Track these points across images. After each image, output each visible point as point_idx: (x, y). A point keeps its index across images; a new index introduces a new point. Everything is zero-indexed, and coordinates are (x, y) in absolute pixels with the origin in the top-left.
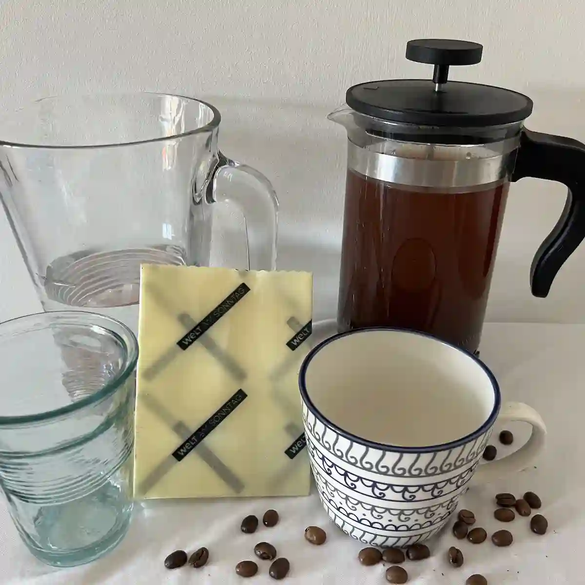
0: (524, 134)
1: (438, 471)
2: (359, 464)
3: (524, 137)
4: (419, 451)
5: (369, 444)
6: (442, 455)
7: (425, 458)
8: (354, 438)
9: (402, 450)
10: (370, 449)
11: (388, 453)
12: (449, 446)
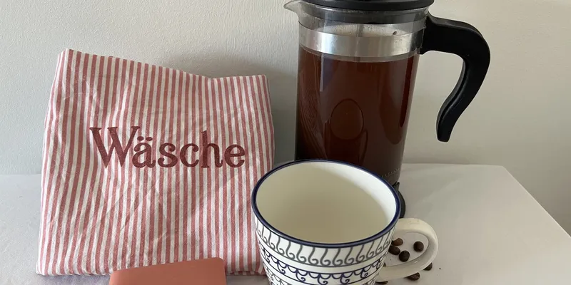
0: (428, 18)
1: (355, 262)
2: (296, 259)
3: (429, 20)
4: (339, 246)
5: (302, 243)
6: (356, 249)
7: (345, 251)
8: (292, 239)
9: (327, 246)
10: (304, 247)
11: (316, 249)
12: (362, 243)
